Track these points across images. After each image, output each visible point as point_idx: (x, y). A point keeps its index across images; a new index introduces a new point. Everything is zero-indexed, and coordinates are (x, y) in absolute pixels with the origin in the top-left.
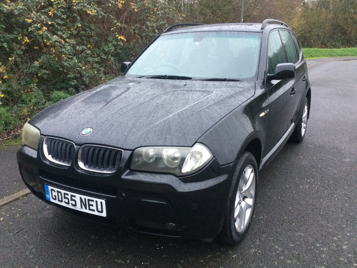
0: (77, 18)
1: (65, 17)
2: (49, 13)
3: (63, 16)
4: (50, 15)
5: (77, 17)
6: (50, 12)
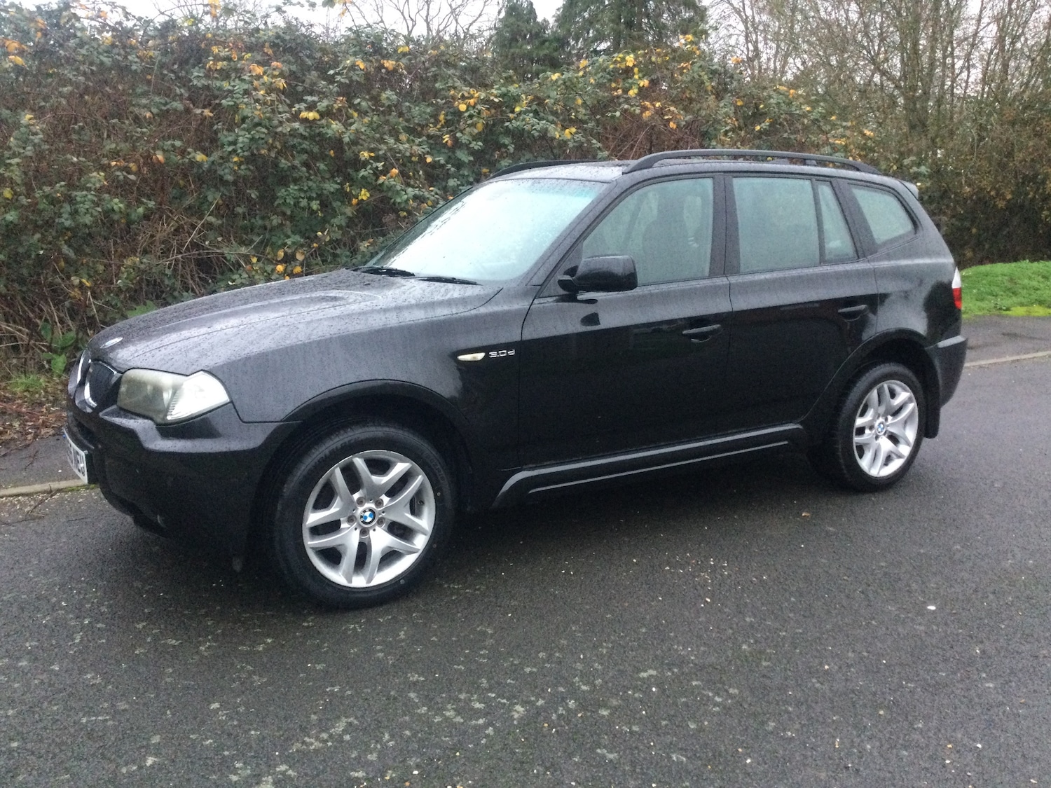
1: (477, 146)
2: (445, 137)
3: (473, 144)
4: (444, 141)
6: (448, 136)
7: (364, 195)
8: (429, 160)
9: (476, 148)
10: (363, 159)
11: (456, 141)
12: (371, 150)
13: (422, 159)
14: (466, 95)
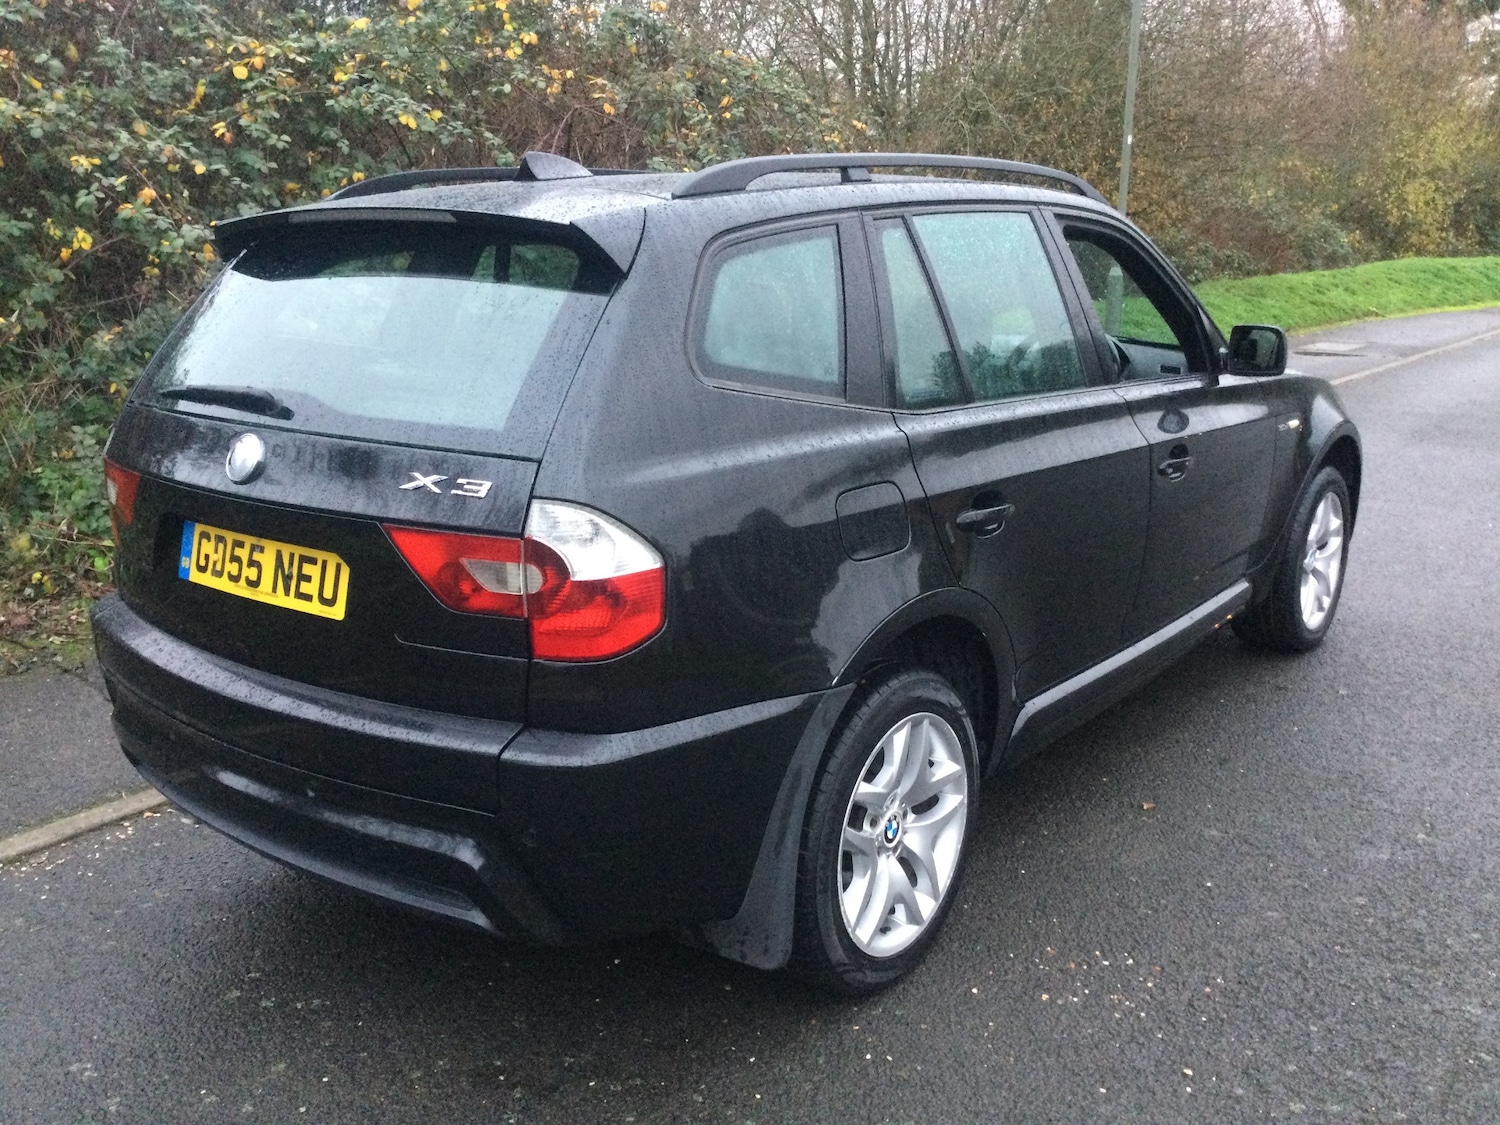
0: (339, 145)
1: (280, 141)
2: (216, 126)
3: (273, 139)
4: (217, 135)
5: (337, 141)
6: (222, 124)
7: (83, 239)
8: (200, 168)
9: (280, 145)
10: (80, 171)
11: (238, 130)
12: (89, 154)
13: (187, 168)
14: (243, 50)
